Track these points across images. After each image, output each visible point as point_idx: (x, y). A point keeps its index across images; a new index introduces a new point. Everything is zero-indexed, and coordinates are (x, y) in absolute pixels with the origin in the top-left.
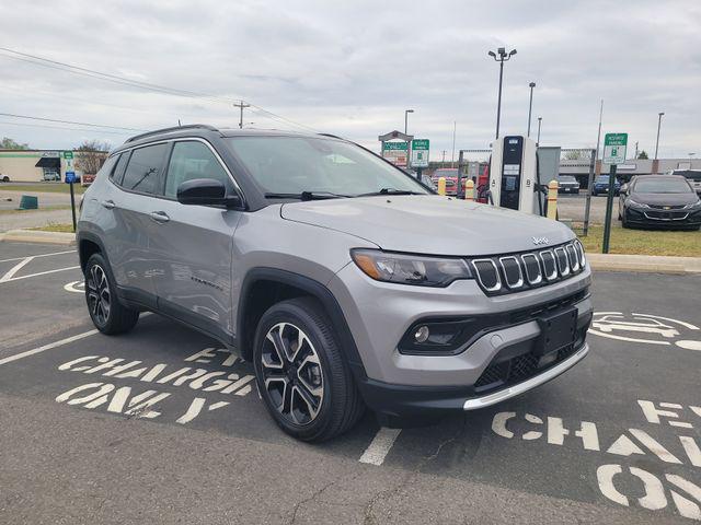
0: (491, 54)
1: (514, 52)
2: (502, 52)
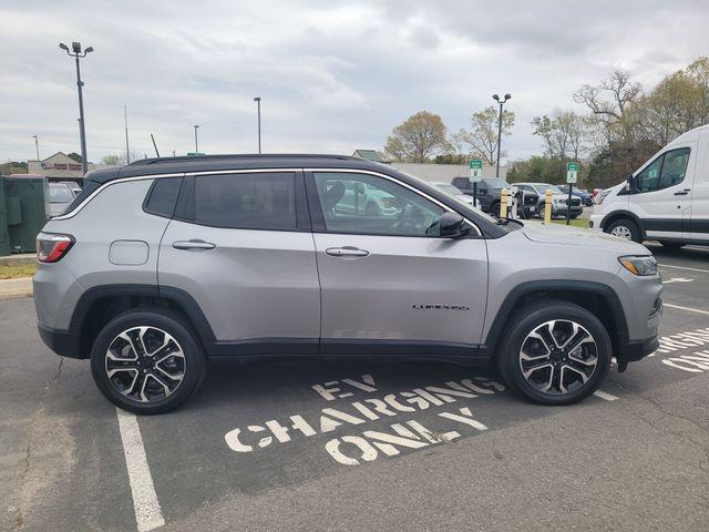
0: (62, 46)
1: (90, 50)
2: (77, 48)
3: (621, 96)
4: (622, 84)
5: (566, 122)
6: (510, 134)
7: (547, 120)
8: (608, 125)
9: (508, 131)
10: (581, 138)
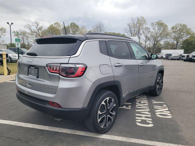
3: (38, 28)
4: (38, 25)
5: (24, 33)
6: (5, 35)
7: (18, 32)
8: (36, 36)
9: (4, 34)
10: (29, 39)
